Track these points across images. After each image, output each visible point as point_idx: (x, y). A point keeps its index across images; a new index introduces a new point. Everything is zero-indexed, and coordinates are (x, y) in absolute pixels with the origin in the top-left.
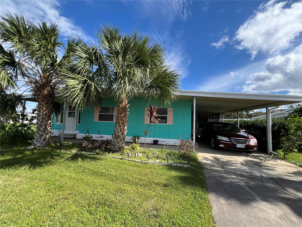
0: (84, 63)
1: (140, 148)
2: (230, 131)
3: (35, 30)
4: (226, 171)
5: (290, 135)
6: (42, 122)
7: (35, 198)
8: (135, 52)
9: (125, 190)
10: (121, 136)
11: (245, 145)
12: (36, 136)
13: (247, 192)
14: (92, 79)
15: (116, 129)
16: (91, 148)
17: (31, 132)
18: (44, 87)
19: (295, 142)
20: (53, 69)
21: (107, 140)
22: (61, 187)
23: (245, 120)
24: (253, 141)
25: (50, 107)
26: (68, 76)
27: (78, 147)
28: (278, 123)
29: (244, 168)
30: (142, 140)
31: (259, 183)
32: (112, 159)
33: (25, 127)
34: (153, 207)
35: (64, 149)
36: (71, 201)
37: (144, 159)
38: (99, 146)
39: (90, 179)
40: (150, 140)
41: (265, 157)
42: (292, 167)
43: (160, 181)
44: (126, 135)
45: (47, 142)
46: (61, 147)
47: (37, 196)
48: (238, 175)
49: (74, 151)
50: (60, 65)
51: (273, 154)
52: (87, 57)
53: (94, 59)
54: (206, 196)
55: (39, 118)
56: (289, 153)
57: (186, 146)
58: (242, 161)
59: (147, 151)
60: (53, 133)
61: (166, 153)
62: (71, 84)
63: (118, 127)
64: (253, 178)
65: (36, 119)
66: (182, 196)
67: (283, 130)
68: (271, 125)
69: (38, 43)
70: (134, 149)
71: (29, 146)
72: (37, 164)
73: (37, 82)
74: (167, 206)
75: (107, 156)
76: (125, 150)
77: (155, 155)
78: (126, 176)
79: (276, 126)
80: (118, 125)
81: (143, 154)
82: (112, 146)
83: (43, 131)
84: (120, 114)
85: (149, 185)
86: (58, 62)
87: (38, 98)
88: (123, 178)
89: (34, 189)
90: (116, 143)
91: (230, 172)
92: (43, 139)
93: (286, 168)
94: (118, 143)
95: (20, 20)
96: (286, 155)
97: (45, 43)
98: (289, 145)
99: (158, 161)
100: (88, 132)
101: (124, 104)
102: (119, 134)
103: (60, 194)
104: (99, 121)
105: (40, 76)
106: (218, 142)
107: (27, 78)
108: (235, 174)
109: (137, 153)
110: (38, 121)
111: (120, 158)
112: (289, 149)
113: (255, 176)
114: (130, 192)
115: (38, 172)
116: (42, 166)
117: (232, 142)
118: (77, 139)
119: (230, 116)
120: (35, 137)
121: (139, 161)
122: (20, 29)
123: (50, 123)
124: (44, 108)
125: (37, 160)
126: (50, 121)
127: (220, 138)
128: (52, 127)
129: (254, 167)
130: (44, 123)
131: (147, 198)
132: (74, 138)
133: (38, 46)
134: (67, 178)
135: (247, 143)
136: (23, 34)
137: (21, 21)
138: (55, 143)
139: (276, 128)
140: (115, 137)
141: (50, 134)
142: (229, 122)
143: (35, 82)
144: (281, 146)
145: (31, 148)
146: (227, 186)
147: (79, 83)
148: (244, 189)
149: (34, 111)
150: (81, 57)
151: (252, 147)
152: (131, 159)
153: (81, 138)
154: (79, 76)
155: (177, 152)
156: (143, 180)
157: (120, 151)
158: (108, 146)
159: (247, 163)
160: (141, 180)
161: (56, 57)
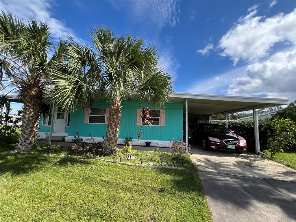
0: (76, 63)
1: (132, 150)
2: (220, 132)
3: (23, 29)
4: (219, 172)
5: (276, 136)
6: (28, 124)
7: (17, 211)
8: (129, 53)
9: (119, 198)
10: (113, 138)
11: (236, 146)
12: (21, 139)
13: (243, 194)
14: (84, 80)
15: (108, 132)
16: (81, 151)
17: (15, 135)
18: (32, 87)
19: (281, 142)
20: (42, 69)
21: (99, 143)
22: (48, 197)
23: (233, 122)
24: (243, 142)
25: (37, 108)
26: (58, 76)
27: (68, 151)
28: (265, 124)
29: (237, 169)
30: (135, 142)
31: (253, 184)
32: (104, 162)
33: (8, 130)
34: (150, 216)
35: (51, 153)
36: (59, 214)
37: (137, 162)
38: (90, 149)
39: (80, 186)
40: (142, 142)
41: (254, 157)
42: (280, 166)
43: (155, 186)
44: (118, 137)
45: (33, 146)
46: (48, 151)
47: (19, 209)
48: (232, 176)
49: (63, 155)
50: (49, 65)
51: (261, 154)
52: (78, 57)
53: (87, 60)
54: (204, 200)
55: (25, 120)
56: (276, 153)
57: (179, 148)
58: (234, 162)
59: (140, 154)
60: (39, 136)
61: (159, 155)
62: (61, 85)
63: (110, 130)
64: (246, 179)
65: (21, 121)
66: (180, 201)
67: (270, 131)
68: (258, 126)
69: (27, 42)
70: (126, 152)
71: (12, 150)
72: (21, 171)
73: (23, 82)
74: (165, 214)
75: (98, 159)
76: (117, 153)
77: (148, 158)
78: (119, 181)
79: (262, 127)
80: (110, 127)
81: (136, 157)
82: (103, 149)
83: (29, 134)
84: (113, 116)
85: (144, 191)
86: (47, 62)
87: (24, 99)
88: (116, 184)
89: (15, 200)
90: (108, 146)
91: (224, 174)
92: (28, 143)
93: (275, 168)
94: (110, 145)
95: (7, 17)
96: (273, 155)
97: (35, 42)
98: (276, 145)
99: (152, 164)
100: (78, 134)
101: (116, 105)
102: (111, 136)
103: (47, 205)
104: (89, 122)
105: (28, 76)
106: (210, 143)
107: (12, 77)
108: (229, 176)
109: (130, 156)
110: (24, 124)
111: (112, 161)
112: (276, 150)
113: (248, 177)
114: (124, 200)
115: (21, 180)
116: (27, 173)
117: (223, 143)
118: (66, 142)
119: (217, 117)
120: (20, 141)
121: (132, 164)
122: (7, 26)
123: (37, 126)
124: (31, 109)
125: (20, 166)
126: (37, 123)
127: (211, 139)
128: (39, 129)
129: (245, 168)
130: (30, 125)
131: (143, 206)
132: (63, 140)
133: (26, 45)
134: (55, 185)
135: (237, 143)
136: (10, 32)
137: (9, 18)
138: (41, 146)
139: (263, 129)
140: (107, 139)
141: (36, 137)
142: (217, 123)
143: (21, 82)
144: (268, 146)
145: (15, 152)
146: (223, 188)
147: (70, 83)
148: (240, 191)
149: (20, 112)
150: (73, 57)
151: (242, 148)
152: (124, 163)
153: (71, 141)
154: (71, 77)
155: (170, 154)
156: (137, 185)
157: (112, 154)
158: (99, 149)
159: (238, 164)
160: (136, 185)
161: (46, 56)
